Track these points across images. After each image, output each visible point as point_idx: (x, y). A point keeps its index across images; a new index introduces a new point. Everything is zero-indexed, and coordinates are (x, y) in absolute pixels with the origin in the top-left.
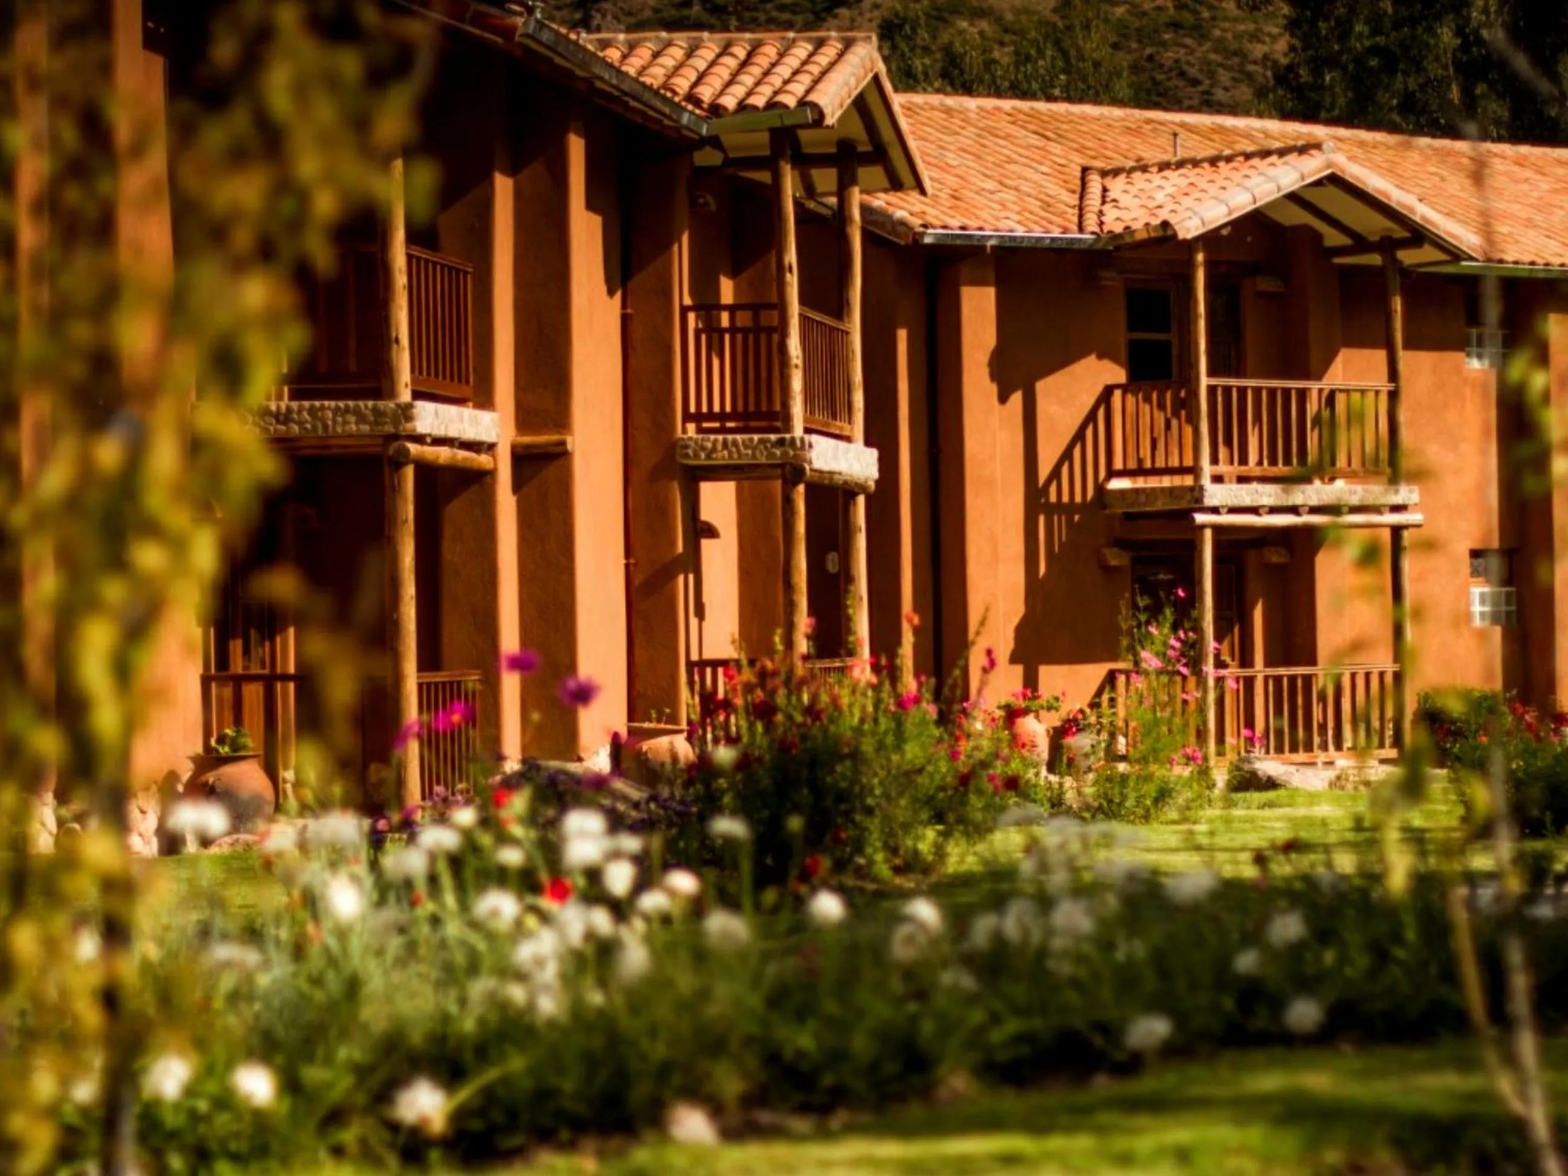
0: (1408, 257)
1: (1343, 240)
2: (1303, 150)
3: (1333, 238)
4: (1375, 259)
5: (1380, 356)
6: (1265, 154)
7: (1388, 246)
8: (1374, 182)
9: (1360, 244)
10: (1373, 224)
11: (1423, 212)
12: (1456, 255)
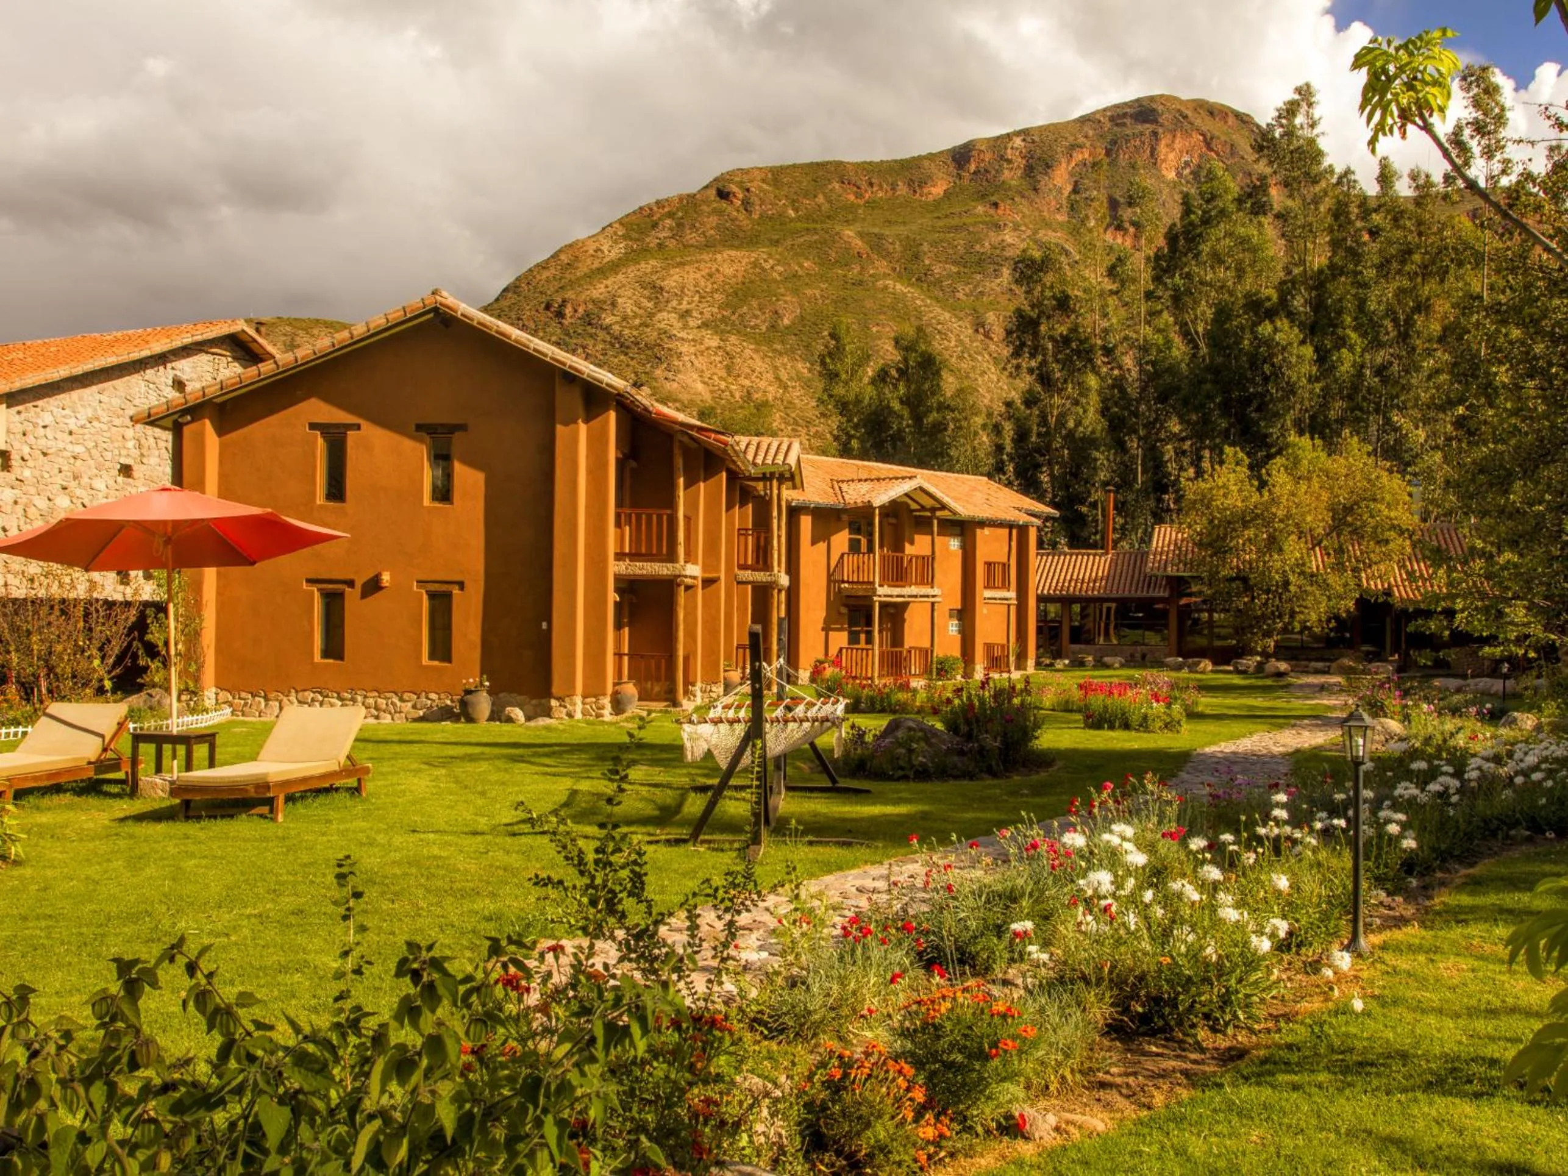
0: (938, 513)
1: (917, 507)
2: (910, 478)
3: (914, 506)
4: (928, 514)
5: (928, 538)
6: (897, 478)
7: (933, 510)
8: (932, 489)
9: (923, 508)
10: (928, 502)
11: (946, 500)
12: (955, 513)
